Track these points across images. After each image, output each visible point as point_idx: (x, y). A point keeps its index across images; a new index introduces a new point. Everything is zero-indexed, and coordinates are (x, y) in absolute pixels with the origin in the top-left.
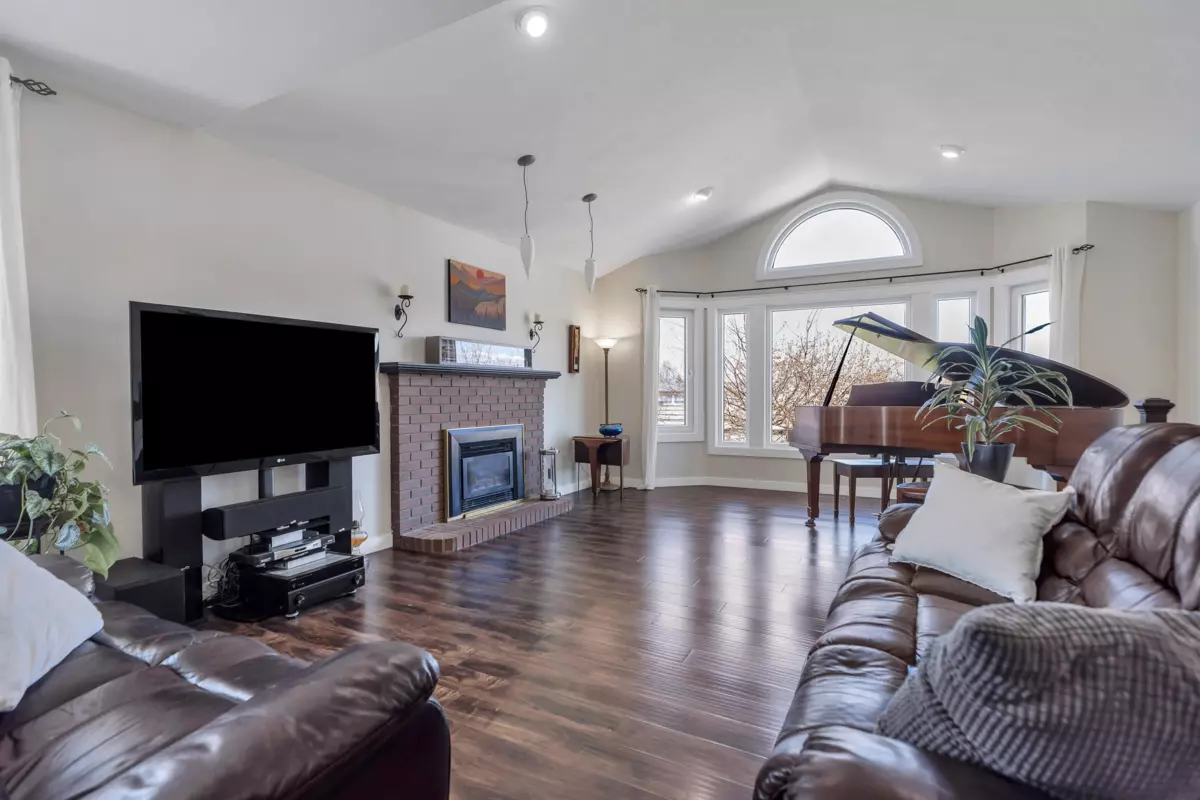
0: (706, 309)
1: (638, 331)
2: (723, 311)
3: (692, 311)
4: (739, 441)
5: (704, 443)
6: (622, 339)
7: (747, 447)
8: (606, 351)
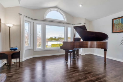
0: (34, 23)
1: (19, 24)
2: (37, 23)
3: (31, 22)
4: (40, 48)
5: (33, 49)
6: (14, 25)
7: (42, 49)
8: (10, 27)
